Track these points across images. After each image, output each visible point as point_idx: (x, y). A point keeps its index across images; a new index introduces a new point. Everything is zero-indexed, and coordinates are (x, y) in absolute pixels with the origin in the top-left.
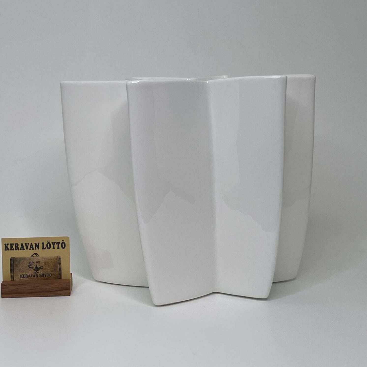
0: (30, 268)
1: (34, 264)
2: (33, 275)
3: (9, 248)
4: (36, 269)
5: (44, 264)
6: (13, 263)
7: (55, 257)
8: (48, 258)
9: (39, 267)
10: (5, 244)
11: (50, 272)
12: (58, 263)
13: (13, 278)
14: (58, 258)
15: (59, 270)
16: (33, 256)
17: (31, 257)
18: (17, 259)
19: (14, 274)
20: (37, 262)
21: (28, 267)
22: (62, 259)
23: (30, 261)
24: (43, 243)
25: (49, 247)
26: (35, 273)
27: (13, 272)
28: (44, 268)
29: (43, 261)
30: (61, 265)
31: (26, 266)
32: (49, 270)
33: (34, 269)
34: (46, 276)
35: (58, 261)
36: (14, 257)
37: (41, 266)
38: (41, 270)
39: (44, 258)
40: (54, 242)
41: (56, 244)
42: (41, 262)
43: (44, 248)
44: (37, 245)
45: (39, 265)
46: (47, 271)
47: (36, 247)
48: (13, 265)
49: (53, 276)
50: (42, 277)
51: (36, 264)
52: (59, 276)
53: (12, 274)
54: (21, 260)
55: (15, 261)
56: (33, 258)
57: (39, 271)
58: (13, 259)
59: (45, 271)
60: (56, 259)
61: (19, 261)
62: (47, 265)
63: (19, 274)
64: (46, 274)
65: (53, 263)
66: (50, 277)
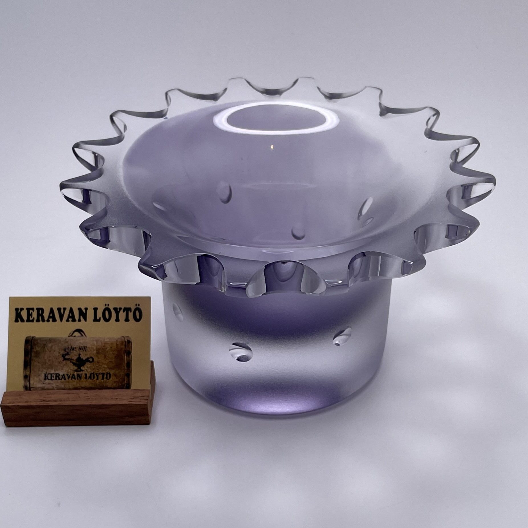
0: (65, 359)
1: (75, 351)
2: (71, 376)
3: (25, 317)
4: (78, 362)
5: (95, 352)
7: (118, 338)
8: (104, 341)
9: (84, 359)
10: (17, 310)
11: (108, 371)
12: (125, 351)
13: (29, 381)
14: (126, 340)
15: (126, 365)
16: (73, 335)
17: (69, 337)
18: (39, 341)
19: (32, 372)
20: (80, 348)
21: (63, 358)
22: (133, 343)
23: (67, 344)
24: (96, 309)
25: (107, 317)
26: (76, 371)
27: (29, 367)
28: (94, 360)
29: (94, 345)
30: (130, 357)
31: (58, 356)
32: (105, 366)
33: (74, 362)
34: (99, 379)
35: (125, 347)
36: (33, 335)
37: (90, 357)
38: (88, 365)
39: (97, 341)
40: (118, 307)
41: (122, 311)
42: (89, 348)
43: (98, 318)
44: (83, 312)
45: (86, 355)
46: (101, 367)
47: (81, 317)
48: (30, 353)
49: (113, 378)
50: (91, 381)
51: (80, 352)
52: (125, 381)
53: (26, 372)
54: (46, 342)
55: (35, 345)
56: (72, 340)
57: (84, 367)
58: (32, 340)
59: (98, 368)
60: (120, 343)
61: (44, 346)
62: (102, 355)
63: (42, 371)
64: (99, 374)
65: (114, 351)
66: (108, 381)
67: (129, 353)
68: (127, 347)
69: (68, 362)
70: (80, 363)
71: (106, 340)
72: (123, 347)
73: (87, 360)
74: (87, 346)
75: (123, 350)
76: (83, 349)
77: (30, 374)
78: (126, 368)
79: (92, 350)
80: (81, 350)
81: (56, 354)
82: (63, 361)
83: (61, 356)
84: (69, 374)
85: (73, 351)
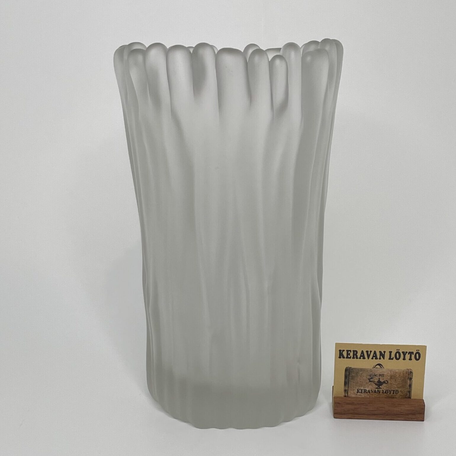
0: (370, 381)
1: (376, 377)
2: (374, 391)
3: (345, 355)
4: (378, 383)
5: (389, 377)
6: (349, 374)
7: (404, 370)
8: (395, 371)
9: (382, 382)
10: (340, 351)
11: (397, 389)
12: (408, 378)
13: (348, 393)
14: (409, 371)
15: (408, 386)
16: (376, 367)
17: (373, 368)
18: (354, 370)
19: (349, 388)
20: (380, 375)
21: (369, 381)
22: (413, 373)
23: (371, 373)
24: (391, 352)
25: (398, 357)
26: (377, 388)
27: (347, 385)
28: (389, 382)
29: (389, 374)
30: (411, 381)
31: (366, 379)
32: (395, 386)
33: (376, 383)
34: (391, 394)
35: (408, 376)
36: (350, 367)
37: (385, 380)
38: (384, 385)
39: (391, 371)
40: (405, 351)
41: (407, 354)
42: (385, 375)
43: (392, 358)
44: (383, 354)
45: (383, 379)
46: (392, 386)
47: (381, 357)
48: (348, 377)
49: (400, 393)
50: (386, 394)
51: (379, 377)
52: (407, 395)
53: (345, 387)
54: (359, 371)
55: (352, 372)
56: (375, 370)
57: (382, 386)
58: (349, 369)
59: (390, 387)
60: (405, 373)
61: (357, 373)
62: (393, 379)
63: (356, 388)
64: (391, 391)
65: (401, 377)
66: (396, 395)
67: (411, 379)
68: (409, 376)
69: (372, 383)
70: (379, 384)
71: (396, 371)
72: (407, 375)
73: (384, 382)
74: (385, 374)
75: (407, 377)
76: (381, 375)
77: (348, 389)
78: (408, 388)
79: (388, 376)
80: (380, 376)
81: (365, 378)
82: (369, 382)
83: (368, 379)
84: (372, 390)
85: (375, 377)
